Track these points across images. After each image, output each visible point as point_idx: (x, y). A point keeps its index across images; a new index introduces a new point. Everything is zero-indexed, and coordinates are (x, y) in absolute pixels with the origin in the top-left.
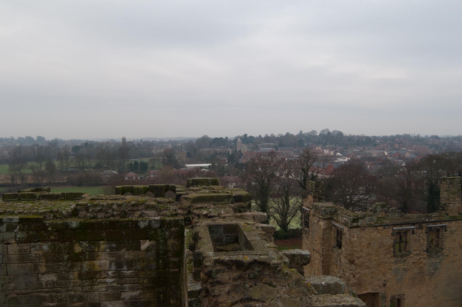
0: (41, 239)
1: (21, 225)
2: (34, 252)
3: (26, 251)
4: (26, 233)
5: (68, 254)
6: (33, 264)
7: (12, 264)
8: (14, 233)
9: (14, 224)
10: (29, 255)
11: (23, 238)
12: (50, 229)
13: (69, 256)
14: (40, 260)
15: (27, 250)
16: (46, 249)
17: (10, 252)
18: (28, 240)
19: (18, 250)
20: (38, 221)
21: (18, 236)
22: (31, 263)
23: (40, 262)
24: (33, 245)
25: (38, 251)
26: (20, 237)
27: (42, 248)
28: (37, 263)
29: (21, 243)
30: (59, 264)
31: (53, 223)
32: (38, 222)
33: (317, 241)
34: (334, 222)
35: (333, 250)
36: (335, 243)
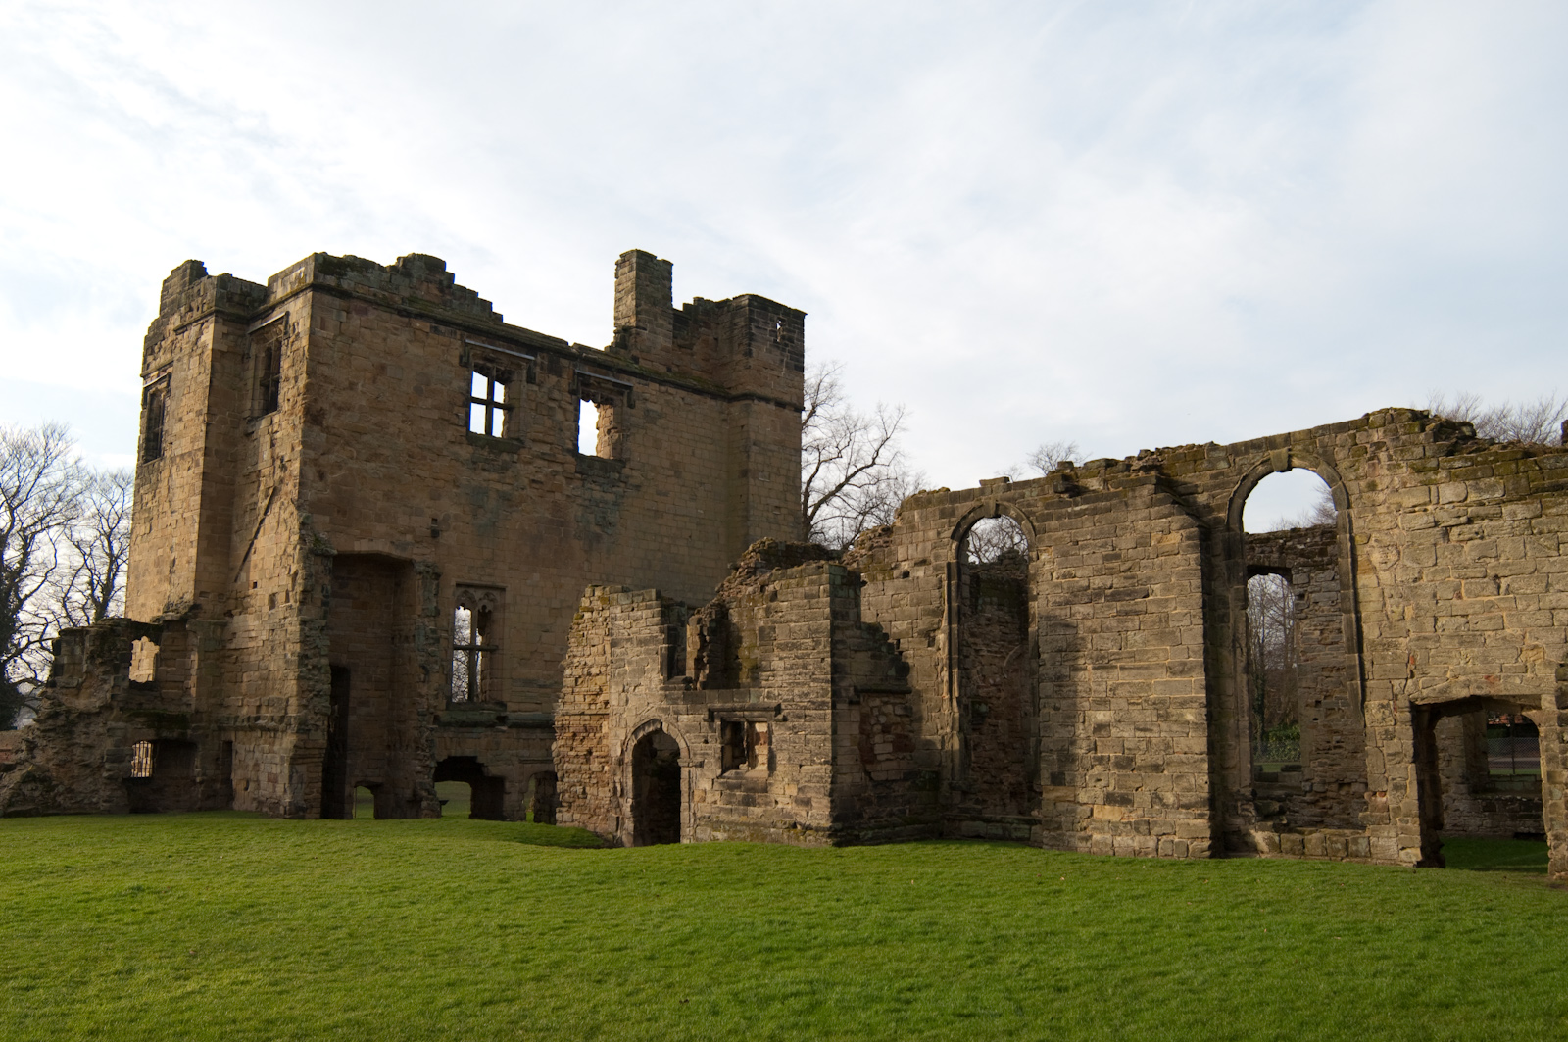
33: (185, 418)
34: (258, 325)
35: (250, 431)
36: (258, 405)
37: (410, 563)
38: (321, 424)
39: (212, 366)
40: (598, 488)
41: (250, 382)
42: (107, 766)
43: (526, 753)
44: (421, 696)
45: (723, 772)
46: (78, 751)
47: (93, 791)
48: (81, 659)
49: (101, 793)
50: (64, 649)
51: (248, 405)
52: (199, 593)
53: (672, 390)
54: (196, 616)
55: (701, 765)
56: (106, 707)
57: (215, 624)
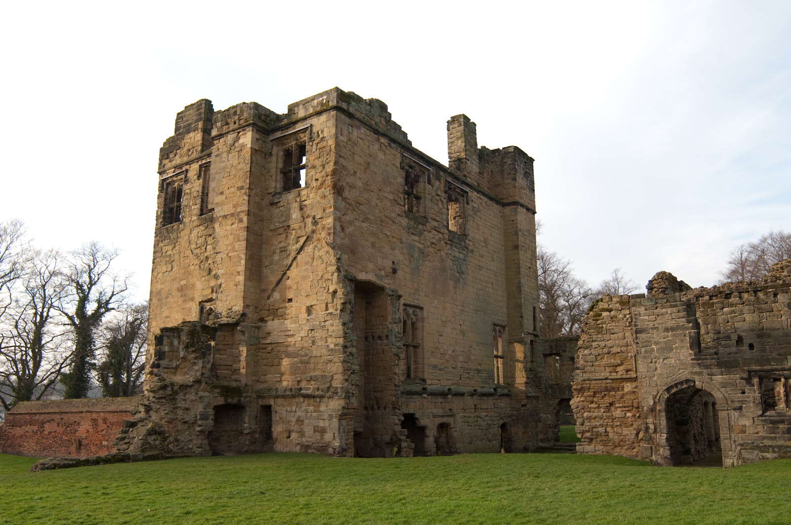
33: (227, 192)
34: (279, 134)
35: (276, 201)
36: (279, 186)
37: (382, 289)
38: (341, 196)
39: (251, 158)
40: (457, 250)
41: (273, 172)
42: (200, 422)
43: (435, 411)
44: (395, 374)
45: (764, 413)
46: (180, 412)
47: (190, 440)
48: (178, 348)
49: (195, 442)
50: (166, 341)
51: (273, 184)
52: (246, 306)
53: (482, 197)
54: (244, 321)
55: (740, 408)
56: (198, 382)
57: (254, 327)
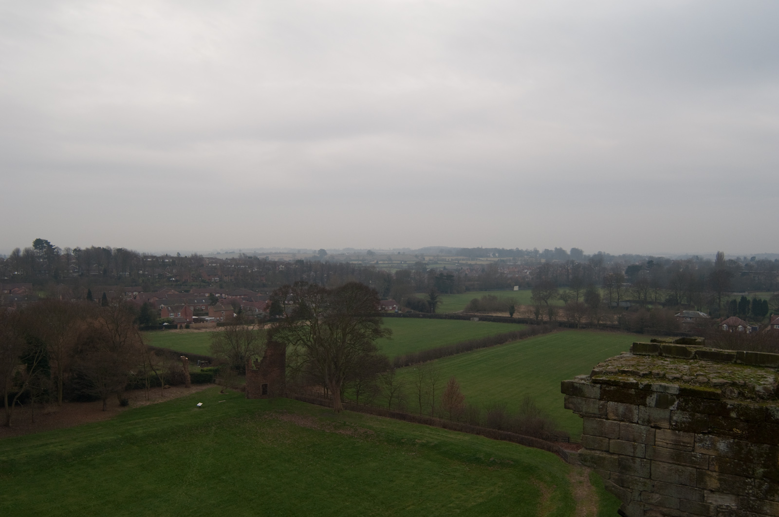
0: (716, 431)
1: (682, 400)
2: (700, 451)
3: (686, 446)
4: (690, 415)
5: (764, 466)
6: (695, 469)
7: (660, 463)
8: (669, 411)
9: (669, 397)
10: (691, 454)
11: (684, 423)
12: (733, 415)
13: (766, 470)
14: (709, 466)
15: (688, 443)
16: (722, 449)
17: (658, 441)
18: (691, 428)
19: (672, 441)
20: (713, 397)
21: (675, 418)
22: (692, 467)
23: (710, 469)
24: (700, 437)
25: (708, 449)
26: (679, 421)
27: (715, 446)
28: (704, 471)
29: (679, 431)
30: (745, 482)
31: (741, 405)
32: (712, 399)
